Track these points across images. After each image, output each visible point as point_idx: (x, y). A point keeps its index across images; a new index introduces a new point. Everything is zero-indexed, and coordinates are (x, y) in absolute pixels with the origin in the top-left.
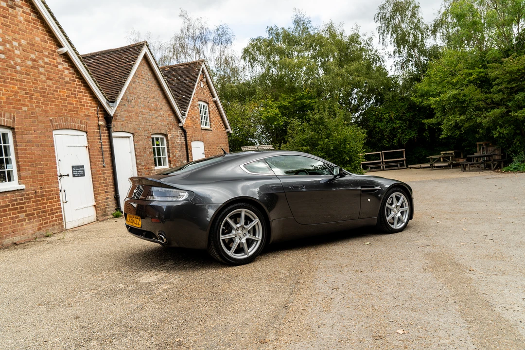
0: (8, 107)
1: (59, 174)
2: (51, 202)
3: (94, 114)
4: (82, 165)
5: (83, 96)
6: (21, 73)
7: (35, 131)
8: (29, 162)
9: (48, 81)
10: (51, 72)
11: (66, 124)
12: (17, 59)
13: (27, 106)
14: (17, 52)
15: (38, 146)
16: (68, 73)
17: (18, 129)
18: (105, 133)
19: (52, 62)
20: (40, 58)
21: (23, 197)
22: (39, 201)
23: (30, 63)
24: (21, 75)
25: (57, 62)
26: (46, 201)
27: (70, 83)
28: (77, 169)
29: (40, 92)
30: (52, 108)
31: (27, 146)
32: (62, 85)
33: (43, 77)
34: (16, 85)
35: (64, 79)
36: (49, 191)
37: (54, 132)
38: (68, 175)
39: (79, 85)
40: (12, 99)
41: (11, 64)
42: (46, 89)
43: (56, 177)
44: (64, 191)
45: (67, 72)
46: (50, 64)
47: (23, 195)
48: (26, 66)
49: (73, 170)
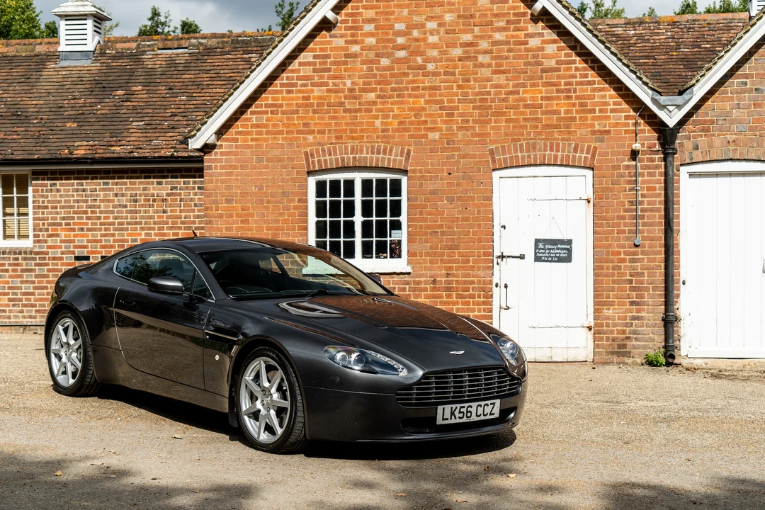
0: (400, 137)
1: (497, 253)
2: (468, 303)
3: (628, 125)
4: (566, 237)
5: (594, 90)
6: (435, 74)
7: (450, 174)
8: (428, 227)
9: (495, 76)
10: (507, 58)
11: (529, 156)
12: (431, 51)
13: (440, 129)
14: (432, 39)
15: (451, 200)
16: (554, 49)
17: (414, 171)
18: (657, 167)
19: (513, 36)
20: (482, 37)
21: (407, 287)
22: (440, 297)
23: (458, 52)
24: (434, 78)
25: (526, 36)
26: (455, 299)
27: (558, 70)
28: (547, 247)
29: (471, 101)
30: (499, 128)
31: (427, 200)
32: (531, 78)
33: (485, 72)
34: (423, 96)
35: (541, 64)
36: (465, 283)
37: (496, 175)
38: (522, 257)
39: (584, 69)
40: (409, 122)
41: (417, 62)
42: (489, 93)
43: (488, 258)
44: (506, 286)
45: (551, 49)
46: (508, 43)
47: (407, 283)
48: (448, 60)
49: (536, 247)
